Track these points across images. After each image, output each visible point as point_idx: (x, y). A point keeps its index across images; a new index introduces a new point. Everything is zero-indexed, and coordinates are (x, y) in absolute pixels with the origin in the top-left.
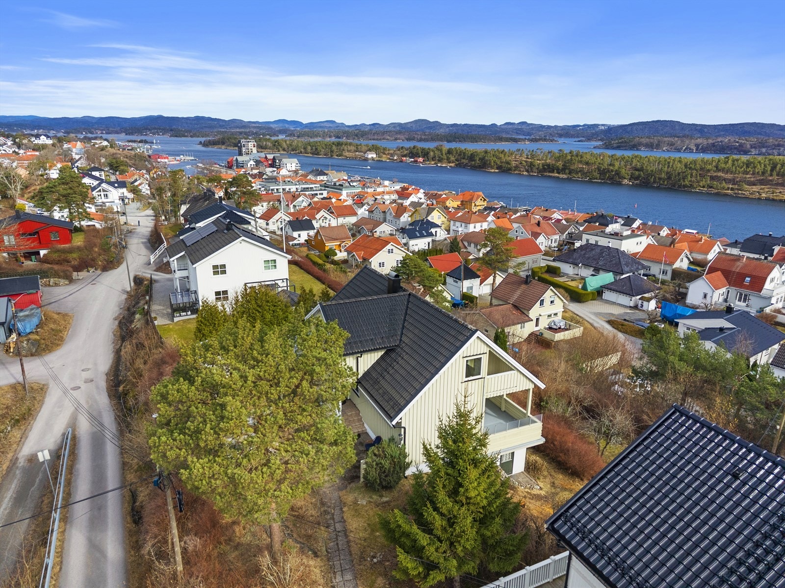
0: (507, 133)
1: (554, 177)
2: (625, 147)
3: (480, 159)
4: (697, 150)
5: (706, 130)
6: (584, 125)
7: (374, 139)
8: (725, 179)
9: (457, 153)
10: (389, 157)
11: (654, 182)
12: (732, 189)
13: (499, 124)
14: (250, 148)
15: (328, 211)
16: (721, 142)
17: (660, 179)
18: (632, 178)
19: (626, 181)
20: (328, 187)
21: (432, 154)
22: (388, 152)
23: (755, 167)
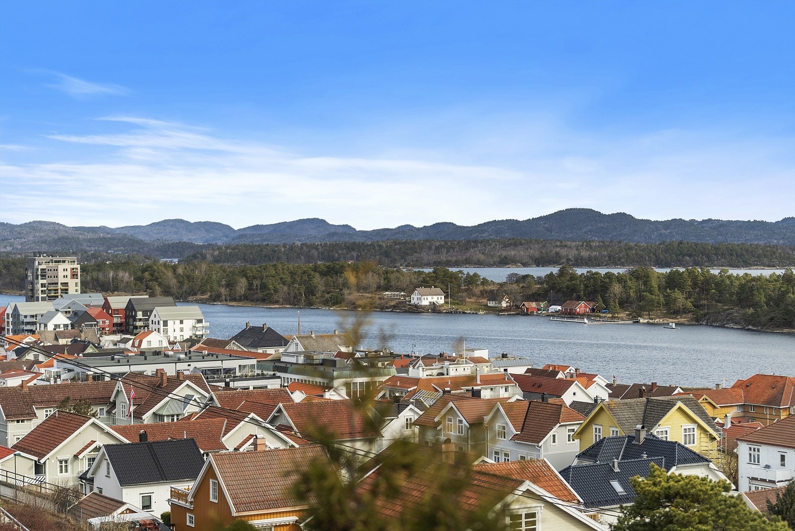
3: (769, 299)
14: (61, 280)
15: (271, 422)
20: (284, 370)
21: (617, 288)
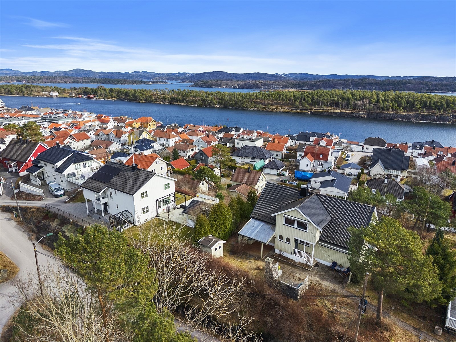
0: (136, 77)
1: (179, 105)
2: (205, 86)
4: (238, 87)
5: (238, 76)
6: (178, 73)
7: (48, 82)
8: (261, 103)
9: (116, 91)
10: (68, 94)
11: (230, 106)
12: (265, 108)
13: (130, 72)
16: (248, 83)
17: (232, 104)
18: (219, 104)
19: (216, 106)
20: (46, 119)
22: (67, 91)
23: (272, 97)
